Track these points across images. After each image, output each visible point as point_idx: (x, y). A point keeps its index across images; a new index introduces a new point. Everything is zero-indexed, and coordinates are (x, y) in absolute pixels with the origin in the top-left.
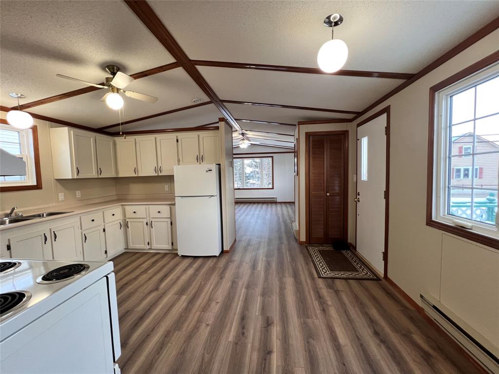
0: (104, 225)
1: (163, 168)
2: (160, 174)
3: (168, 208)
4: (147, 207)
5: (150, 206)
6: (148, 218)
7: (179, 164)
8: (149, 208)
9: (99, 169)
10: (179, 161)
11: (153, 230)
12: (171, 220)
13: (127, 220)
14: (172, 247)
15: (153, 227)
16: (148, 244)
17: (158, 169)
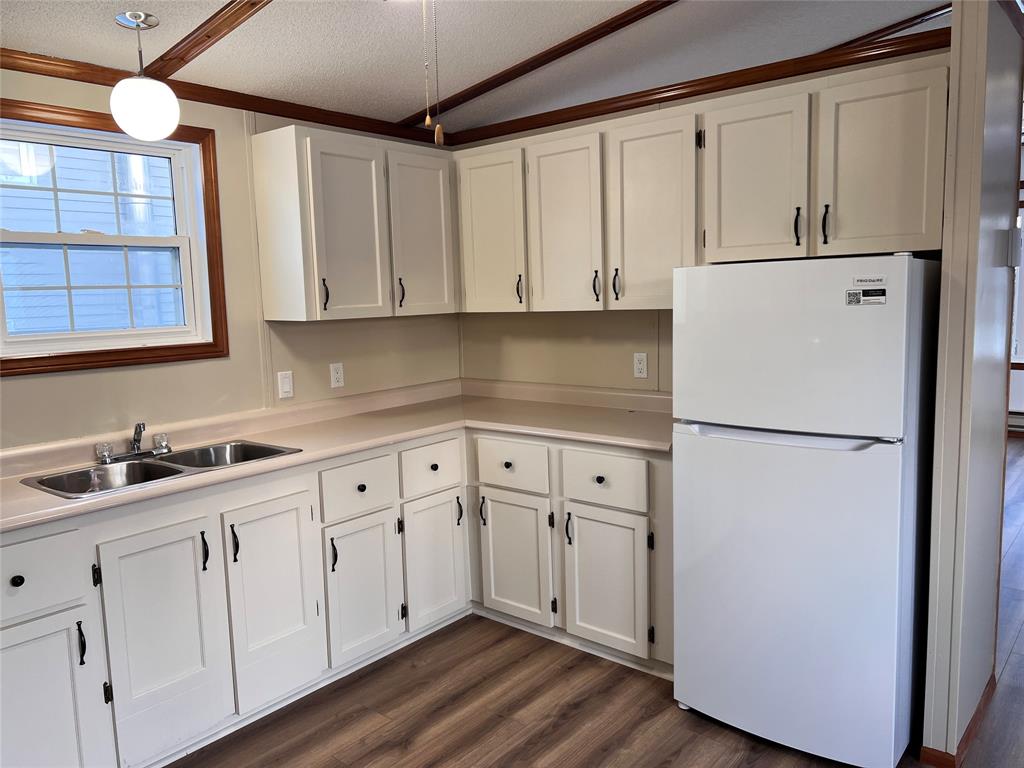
0: (402, 506)
1: (629, 278)
2: (614, 305)
3: (638, 465)
4: (555, 447)
5: (567, 447)
6: (557, 499)
7: (699, 260)
8: (560, 452)
9: (396, 282)
10: (701, 239)
11: (575, 552)
12: (650, 523)
13: (484, 491)
14: (650, 651)
15: (575, 542)
16: (554, 609)
17: (607, 282)
